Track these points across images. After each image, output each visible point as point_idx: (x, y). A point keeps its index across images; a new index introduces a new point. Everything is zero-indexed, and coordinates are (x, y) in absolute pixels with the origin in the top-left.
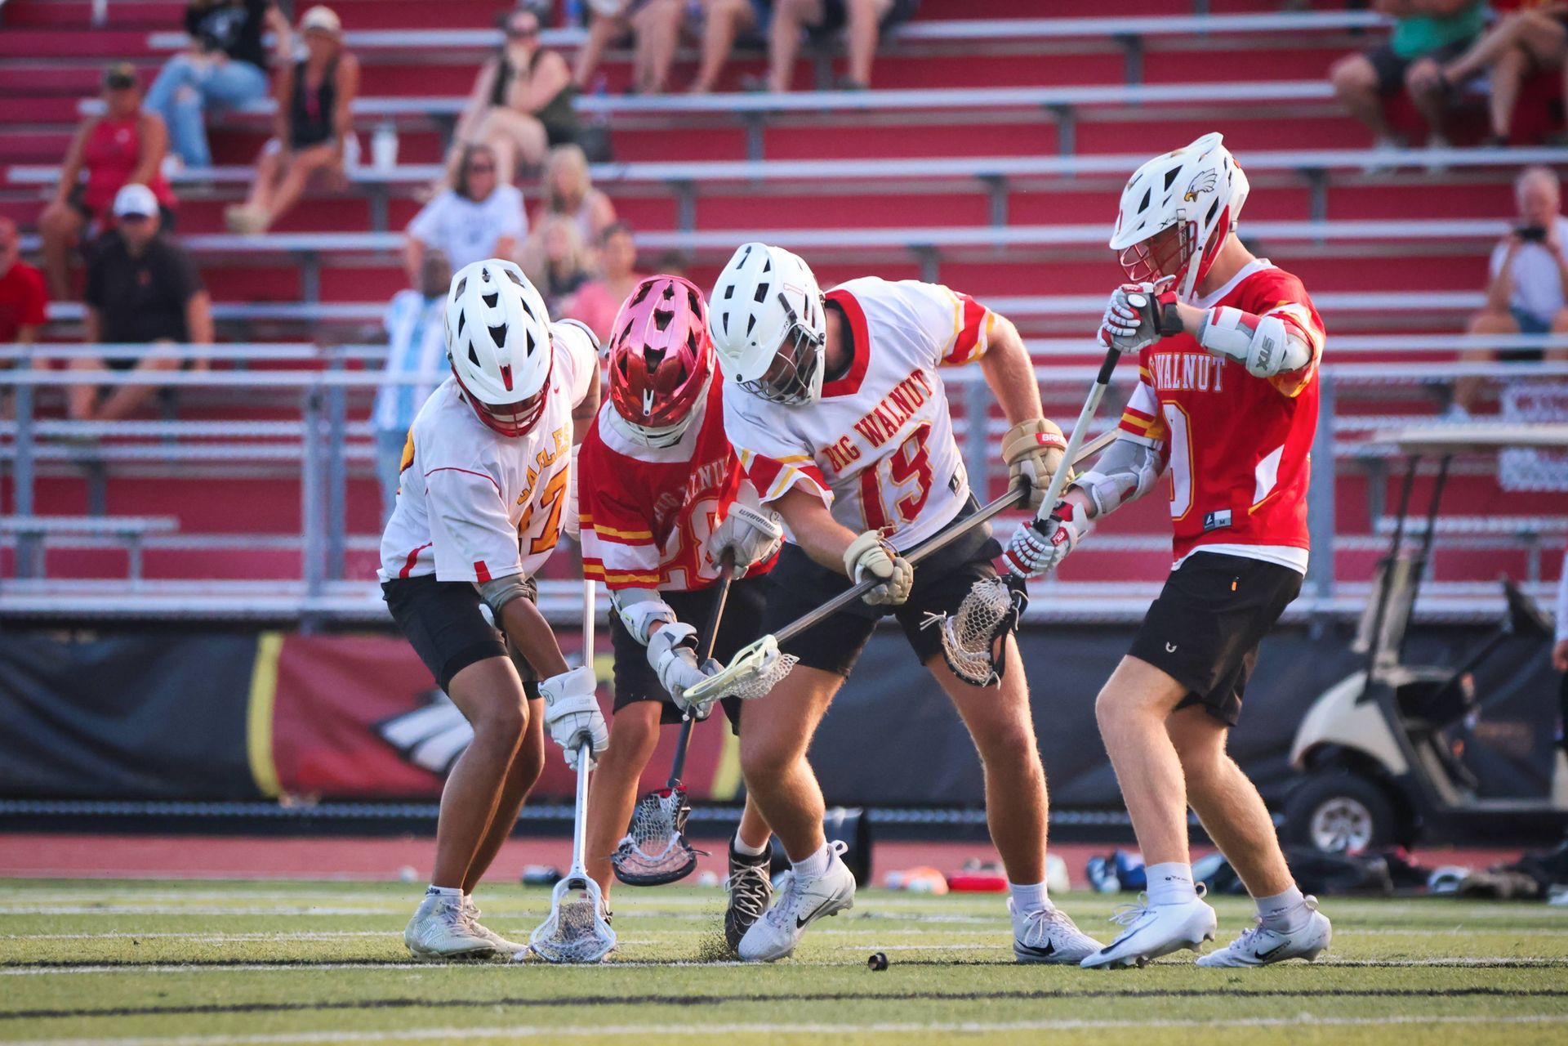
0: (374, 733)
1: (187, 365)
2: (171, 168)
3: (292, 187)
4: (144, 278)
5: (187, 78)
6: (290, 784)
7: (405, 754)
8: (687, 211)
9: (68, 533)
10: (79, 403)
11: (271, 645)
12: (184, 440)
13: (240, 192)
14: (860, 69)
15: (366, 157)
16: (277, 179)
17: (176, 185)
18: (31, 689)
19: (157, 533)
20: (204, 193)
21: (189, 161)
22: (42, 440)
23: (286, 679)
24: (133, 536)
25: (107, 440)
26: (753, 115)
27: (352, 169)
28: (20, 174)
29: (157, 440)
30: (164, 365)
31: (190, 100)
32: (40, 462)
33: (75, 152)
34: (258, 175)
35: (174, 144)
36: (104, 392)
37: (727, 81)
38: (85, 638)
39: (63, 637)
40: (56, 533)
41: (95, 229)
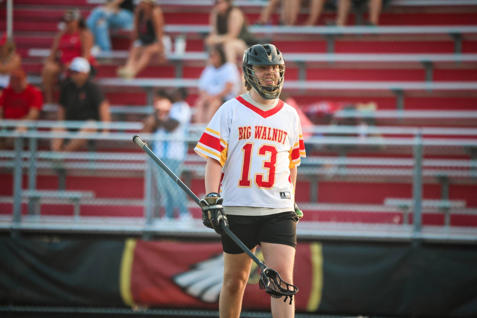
0: (171, 281)
1: (100, 131)
2: (95, 51)
3: (144, 60)
4: (83, 96)
5: (101, 16)
6: (137, 300)
7: (184, 289)
8: (302, 73)
9: (50, 198)
10: (56, 145)
11: (131, 244)
12: (98, 161)
13: (123, 62)
14: (374, 17)
15: (173, 49)
16: (138, 57)
17: (98, 59)
18: (33, 261)
19: (86, 199)
20: (108, 62)
21: (102, 48)
22: (41, 160)
23: (137, 258)
24: (76, 199)
25: (67, 160)
26: (330, 36)
27: (168, 55)
28: (34, 53)
29: (87, 161)
30: (91, 130)
31: (103, 25)
32: (39, 170)
33: (56, 44)
34: (130, 55)
35: (96, 41)
36: (66, 141)
37: (321, 22)
38: (56, 241)
39: (46, 240)
40: (45, 198)
41: (63, 76)
